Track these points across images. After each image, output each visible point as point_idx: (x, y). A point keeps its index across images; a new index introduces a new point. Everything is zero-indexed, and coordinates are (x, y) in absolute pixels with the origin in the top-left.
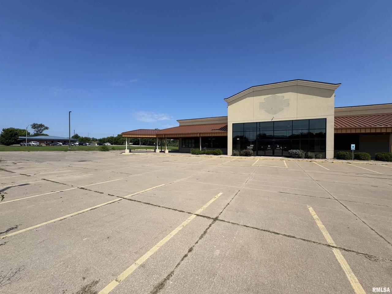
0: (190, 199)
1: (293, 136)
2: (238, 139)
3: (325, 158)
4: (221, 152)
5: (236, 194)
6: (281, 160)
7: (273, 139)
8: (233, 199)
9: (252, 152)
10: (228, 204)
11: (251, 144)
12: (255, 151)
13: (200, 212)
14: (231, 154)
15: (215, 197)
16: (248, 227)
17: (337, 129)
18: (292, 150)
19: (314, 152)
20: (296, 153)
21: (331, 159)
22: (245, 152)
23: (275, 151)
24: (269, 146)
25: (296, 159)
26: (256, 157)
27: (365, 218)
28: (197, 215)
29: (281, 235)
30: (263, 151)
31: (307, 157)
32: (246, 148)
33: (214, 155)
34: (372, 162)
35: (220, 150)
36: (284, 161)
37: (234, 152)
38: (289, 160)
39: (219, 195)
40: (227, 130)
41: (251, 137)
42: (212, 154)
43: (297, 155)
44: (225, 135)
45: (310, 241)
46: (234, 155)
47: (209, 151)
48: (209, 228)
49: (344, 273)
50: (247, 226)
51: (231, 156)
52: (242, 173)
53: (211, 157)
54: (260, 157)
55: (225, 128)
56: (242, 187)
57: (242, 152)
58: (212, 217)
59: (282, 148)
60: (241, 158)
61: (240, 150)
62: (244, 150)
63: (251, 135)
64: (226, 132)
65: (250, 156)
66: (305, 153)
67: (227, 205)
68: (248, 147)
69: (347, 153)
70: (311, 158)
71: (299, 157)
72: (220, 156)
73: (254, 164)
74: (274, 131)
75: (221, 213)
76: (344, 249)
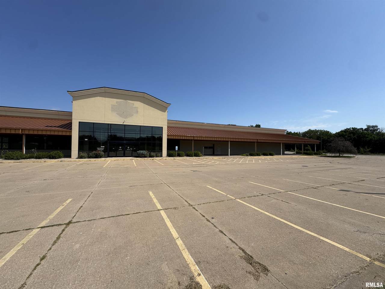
0: (23, 216)
1: (141, 139)
2: (86, 140)
3: (162, 156)
4: (62, 155)
5: (89, 197)
6: (131, 160)
7: (124, 141)
8: (86, 201)
9: (103, 153)
10: (82, 207)
11: (101, 145)
12: (106, 152)
13: (45, 224)
14: (77, 156)
15: (64, 204)
16: (105, 218)
17: (169, 135)
18: (140, 151)
19: (155, 152)
20: (143, 153)
21: (165, 157)
22: (94, 154)
23: (126, 152)
24: (120, 148)
25: (143, 159)
26: (107, 158)
27: (177, 190)
28: (42, 227)
29: (131, 215)
30: (114, 152)
31: (151, 156)
32: (96, 150)
33: (50, 158)
34: (185, 158)
35: (60, 153)
36: (133, 161)
37: (81, 154)
38: (137, 160)
39: (68, 202)
40: (70, 128)
41: (101, 138)
42: (47, 158)
43: (143, 155)
44: (68, 134)
45: (149, 211)
46: (80, 157)
47: (41, 153)
48: (61, 233)
49: (164, 220)
50: (103, 218)
51: (77, 158)
52: (94, 176)
53: (45, 162)
54: (111, 158)
55: (69, 126)
56: (95, 188)
57: (91, 154)
58: (64, 223)
59: (132, 149)
60: (90, 161)
61: (88, 152)
62: (94, 152)
63: (102, 136)
64: (70, 131)
65: (100, 158)
66: (149, 153)
67: (80, 208)
68: (98, 149)
69: (173, 153)
70: (153, 157)
71: (144, 156)
72: (60, 160)
73: (106, 165)
74: (125, 133)
75: (74, 217)
76: (166, 209)
